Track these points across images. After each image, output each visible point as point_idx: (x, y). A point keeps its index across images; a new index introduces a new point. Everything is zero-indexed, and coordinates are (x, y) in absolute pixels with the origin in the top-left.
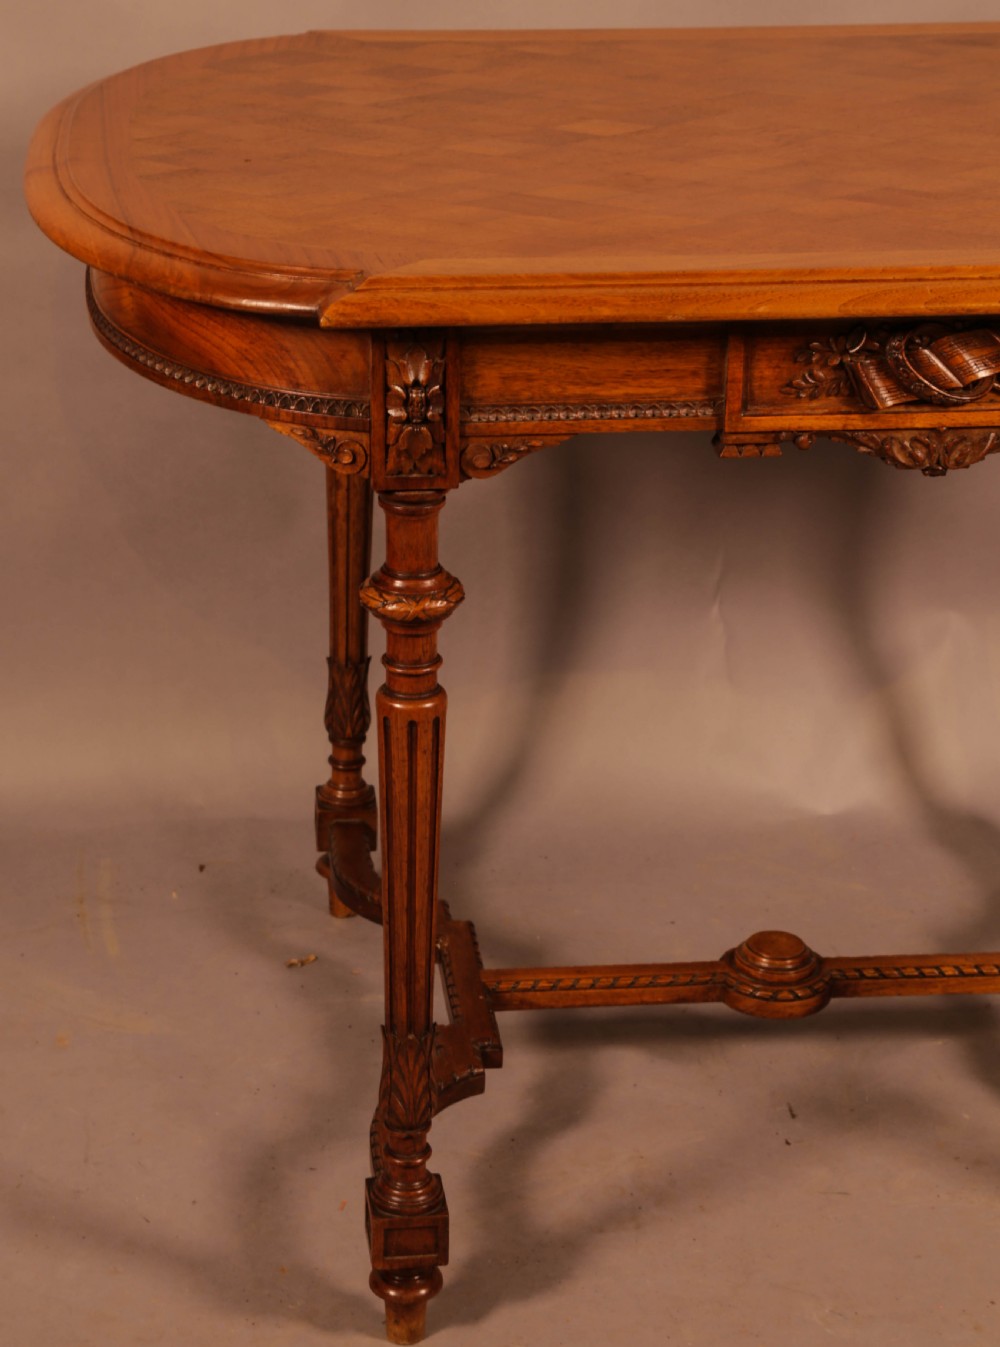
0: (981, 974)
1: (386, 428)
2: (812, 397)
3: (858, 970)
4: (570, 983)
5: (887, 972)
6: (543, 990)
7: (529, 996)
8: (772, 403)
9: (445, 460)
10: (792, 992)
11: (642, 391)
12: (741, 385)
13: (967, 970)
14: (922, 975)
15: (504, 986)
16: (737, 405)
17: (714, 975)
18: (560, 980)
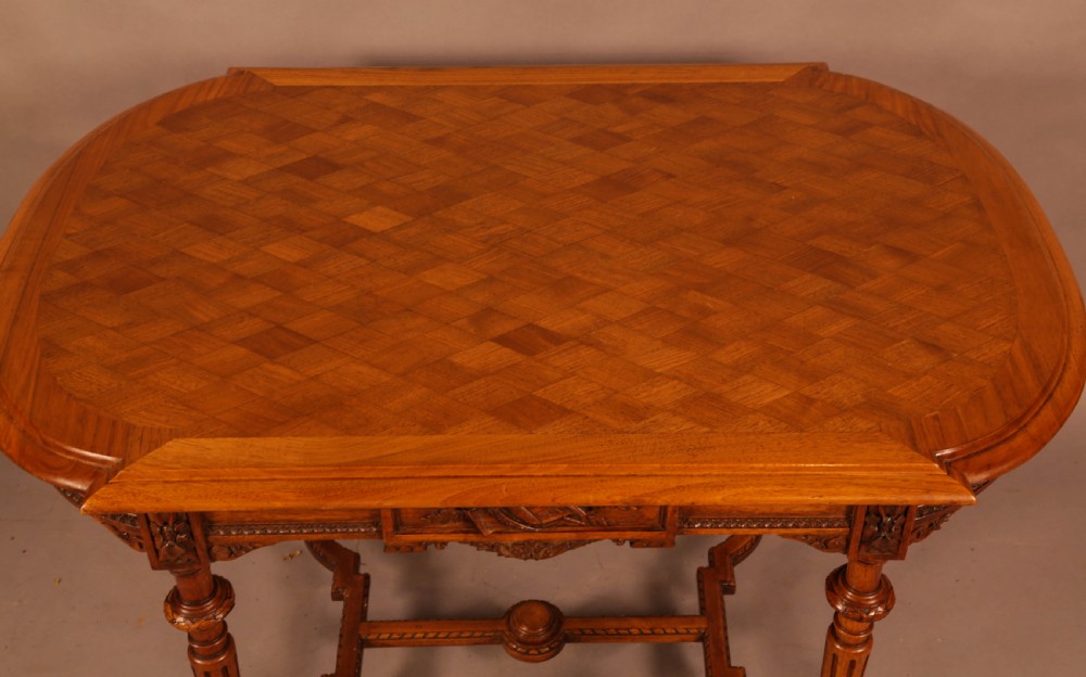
0: (653, 633)
1: (153, 540)
2: (443, 522)
3: (581, 630)
4: (410, 636)
5: (598, 632)
6: (395, 639)
7: (387, 642)
8: (417, 526)
9: (197, 556)
10: (537, 649)
11: (326, 517)
12: (391, 520)
13: (645, 631)
14: (618, 634)
15: (370, 637)
16: (391, 529)
17: (496, 631)
18: (404, 634)
